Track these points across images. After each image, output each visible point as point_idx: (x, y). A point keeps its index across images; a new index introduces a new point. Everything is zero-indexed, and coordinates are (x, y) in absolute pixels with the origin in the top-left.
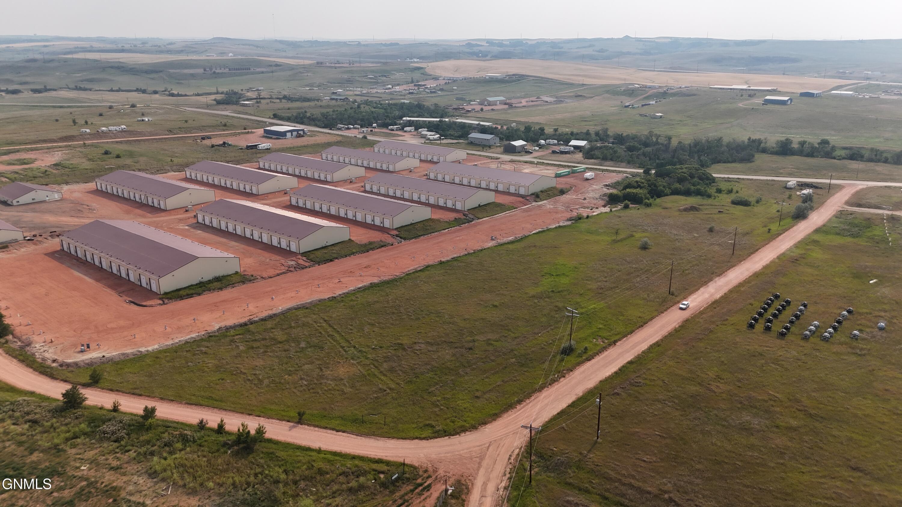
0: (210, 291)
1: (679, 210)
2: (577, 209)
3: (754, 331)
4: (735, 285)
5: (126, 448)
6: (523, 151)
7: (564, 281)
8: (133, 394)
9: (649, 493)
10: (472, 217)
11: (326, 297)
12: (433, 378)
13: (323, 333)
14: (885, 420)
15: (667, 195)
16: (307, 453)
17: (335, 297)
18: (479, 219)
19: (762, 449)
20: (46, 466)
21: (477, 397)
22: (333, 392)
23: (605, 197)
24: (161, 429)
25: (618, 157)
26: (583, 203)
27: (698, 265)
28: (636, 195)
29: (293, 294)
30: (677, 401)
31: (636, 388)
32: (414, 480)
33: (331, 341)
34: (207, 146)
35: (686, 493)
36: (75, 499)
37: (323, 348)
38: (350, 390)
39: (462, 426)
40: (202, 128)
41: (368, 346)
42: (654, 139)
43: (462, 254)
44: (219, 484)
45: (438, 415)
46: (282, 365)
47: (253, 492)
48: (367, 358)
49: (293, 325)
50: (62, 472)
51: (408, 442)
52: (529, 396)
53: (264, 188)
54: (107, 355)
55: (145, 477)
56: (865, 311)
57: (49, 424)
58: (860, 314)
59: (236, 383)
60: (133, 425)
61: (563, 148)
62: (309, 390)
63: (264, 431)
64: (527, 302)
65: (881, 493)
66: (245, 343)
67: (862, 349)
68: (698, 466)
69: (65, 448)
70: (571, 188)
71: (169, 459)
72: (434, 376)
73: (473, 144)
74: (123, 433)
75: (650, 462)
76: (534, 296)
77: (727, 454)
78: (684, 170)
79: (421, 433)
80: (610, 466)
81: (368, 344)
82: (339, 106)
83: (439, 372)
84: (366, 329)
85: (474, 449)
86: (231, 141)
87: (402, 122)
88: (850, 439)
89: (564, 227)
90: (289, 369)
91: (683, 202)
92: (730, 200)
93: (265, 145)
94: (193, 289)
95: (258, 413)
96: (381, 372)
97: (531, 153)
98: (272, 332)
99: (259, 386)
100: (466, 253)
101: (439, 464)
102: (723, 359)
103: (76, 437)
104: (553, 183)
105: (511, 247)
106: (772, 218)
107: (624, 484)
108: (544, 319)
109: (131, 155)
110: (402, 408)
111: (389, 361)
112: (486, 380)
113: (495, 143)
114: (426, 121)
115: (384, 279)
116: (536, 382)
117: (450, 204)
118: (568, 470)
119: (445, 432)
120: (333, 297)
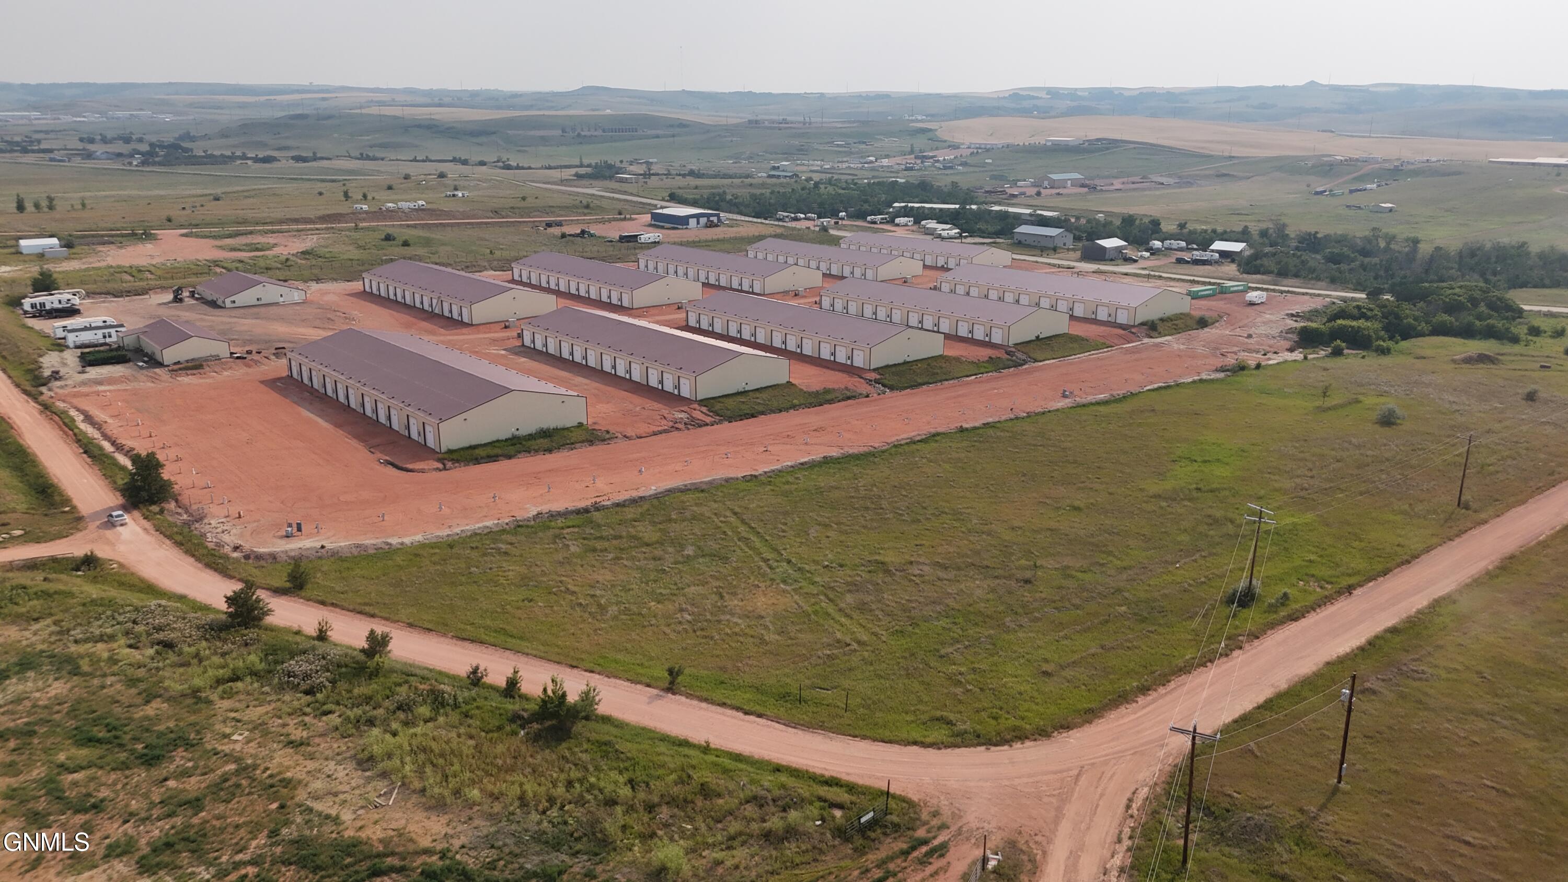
0: (529, 452)
1: (1454, 361)
2: (1235, 353)
5: (325, 708)
6: (1119, 257)
7: (1220, 471)
8: (360, 613)
10: (1024, 357)
11: (740, 475)
12: (949, 630)
13: (730, 533)
15: (1422, 335)
16: (681, 749)
17: (756, 476)
18: (1036, 361)
20: (168, 728)
21: (1046, 674)
22: (741, 639)
23: (1290, 335)
24: (395, 678)
25: (1312, 270)
26: (1247, 343)
27: (1514, 459)
28: (1358, 332)
29: (679, 467)
30: (1522, 718)
31: (1415, 684)
32: (909, 829)
33: (744, 547)
34: (554, 236)
36: (205, 796)
37: (727, 558)
38: (777, 637)
39: (1015, 728)
40: (548, 209)
41: (816, 562)
42: (1382, 244)
43: (1003, 418)
44: (491, 795)
45: (960, 702)
46: (647, 583)
47: (560, 820)
48: (814, 583)
49: (674, 517)
50: (195, 742)
51: (896, 748)
52: (1164, 680)
54: (329, 546)
55: (351, 765)
57: (192, 650)
59: (555, 608)
60: (346, 666)
61: (1198, 255)
62: (695, 631)
63: (597, 699)
64: (1144, 505)
66: (582, 541)
69: (211, 697)
70: (1221, 317)
71: (401, 734)
72: (951, 626)
73: (1021, 245)
74: (323, 678)
76: (1160, 496)
78: (1457, 290)
79: (926, 733)
80: (1382, 846)
81: (816, 558)
82: (781, 185)
83: (961, 620)
84: (813, 533)
85: (1045, 778)
86: (593, 229)
87: (891, 210)
89: (1212, 381)
90: (658, 591)
91: (1459, 349)
92: (1562, 349)
93: (649, 236)
94: (499, 447)
95: (588, 666)
96: (840, 610)
97: (1135, 261)
98: (634, 527)
99: (599, 617)
100: (1012, 416)
101: (966, 801)
103: (236, 678)
104: (1185, 306)
105: (1103, 409)
108: (1184, 538)
109: (427, 242)
110: (883, 681)
111: (857, 591)
112: (1065, 642)
113: (1065, 244)
114: (935, 209)
115: (851, 451)
116: (1176, 654)
117: (979, 335)
118: (1276, 845)
119: (978, 736)
120: (751, 475)
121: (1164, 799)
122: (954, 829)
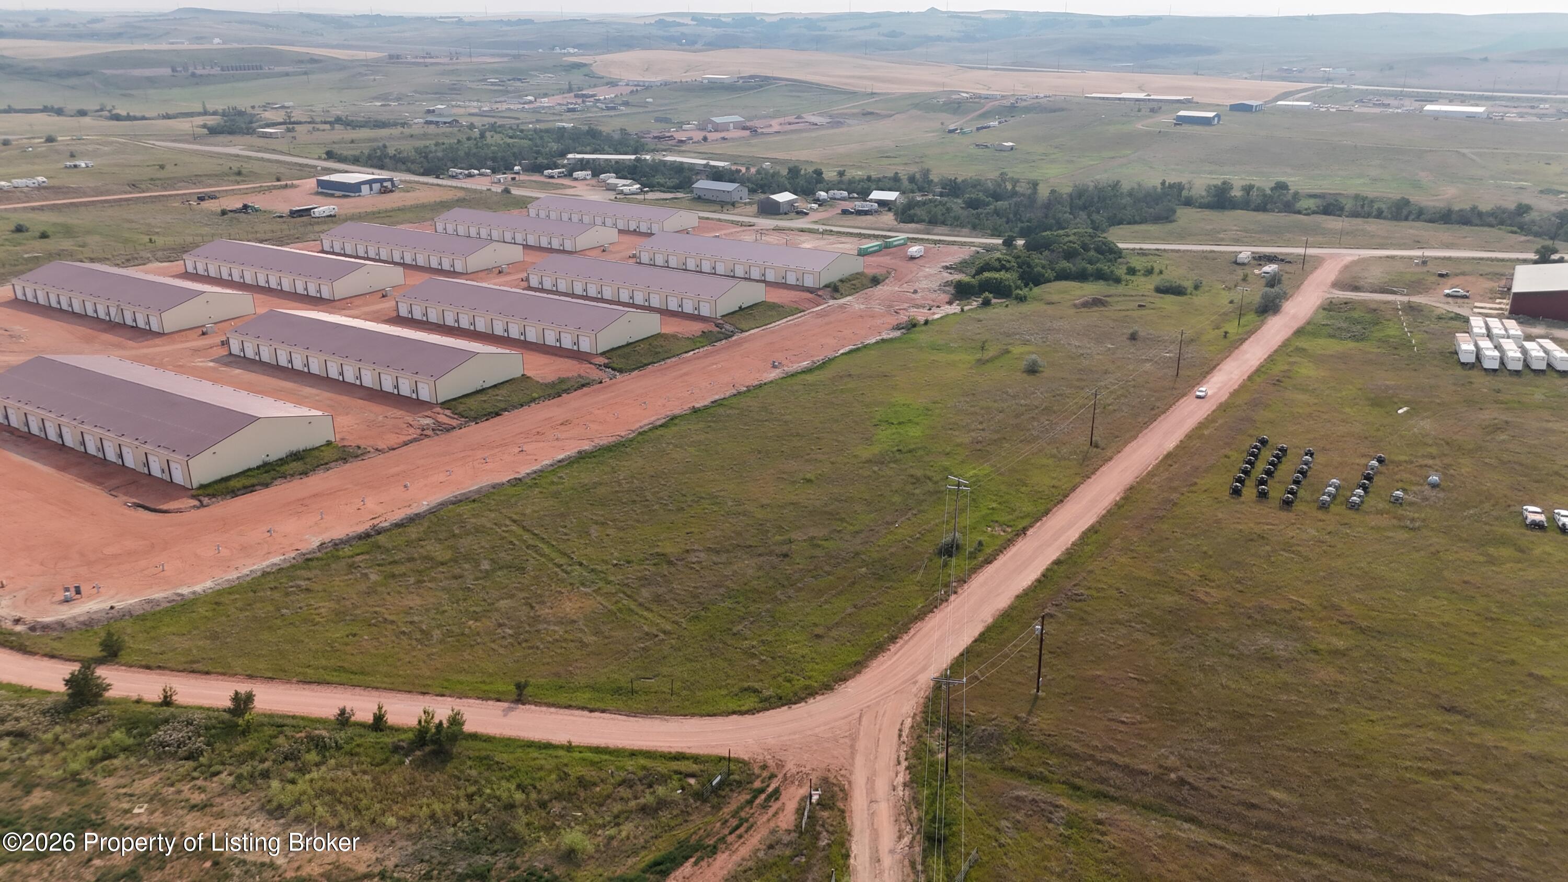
0: (285, 478)
1: (1075, 306)
2: (905, 309)
3: (1242, 499)
4: (1193, 426)
5: (213, 769)
6: (793, 210)
8: (193, 672)
9: (1144, 773)
10: (732, 329)
11: (505, 479)
12: (734, 609)
13: (517, 543)
14: (1476, 630)
15: (1049, 281)
16: (551, 752)
17: (520, 479)
18: (742, 331)
19: (1301, 689)
20: (64, 814)
21: (818, 636)
22: (564, 645)
23: (947, 288)
24: (268, 731)
25: (956, 218)
26: (914, 299)
27: (1126, 397)
28: (1001, 282)
29: (442, 477)
30: (1148, 622)
31: (1078, 605)
32: (748, 783)
33: (535, 555)
34: (213, 213)
35: (1203, 768)
36: (138, 867)
37: (524, 569)
38: (594, 638)
39: (807, 688)
40: (195, 179)
41: (605, 562)
42: (1009, 187)
43: (728, 394)
44: (404, 818)
45: (759, 671)
46: (457, 602)
47: (471, 828)
48: (609, 583)
49: (457, 532)
50: (99, 821)
51: (719, 720)
52: (905, 628)
53: (343, 287)
54: (119, 605)
55: (262, 817)
56: (1403, 458)
57: (49, 736)
58: (1399, 464)
59: (381, 639)
60: (214, 728)
61: (859, 205)
62: (519, 644)
63: (464, 720)
64: (860, 471)
65: (1499, 744)
66: (377, 568)
67: (1413, 520)
68: (1210, 724)
69: (91, 777)
70: (889, 273)
71: (300, 781)
72: (735, 605)
73: (701, 200)
74: (200, 742)
75: (1133, 724)
76: (870, 461)
77: (1249, 701)
78: (1072, 238)
79: (739, 703)
80: (1071, 734)
81: (605, 558)
82: (445, 135)
83: (741, 599)
84: (594, 531)
85: (836, 724)
86: (257, 201)
87: (566, 161)
88: (1431, 664)
89: (891, 340)
90: (472, 609)
91: (1078, 293)
92: (1152, 287)
93: (324, 208)
94: (253, 476)
95: (439, 690)
97: (807, 214)
98: (422, 546)
99: (426, 643)
100: (735, 392)
101: (785, 753)
102: (1205, 548)
103: (107, 756)
104: (858, 265)
105: (809, 378)
106: (1225, 314)
107: (1101, 763)
108: (896, 499)
109: (68, 231)
110: (694, 664)
111: (649, 584)
112: (826, 606)
113: (741, 198)
114: (610, 160)
115: (601, 443)
116: (910, 604)
117: (688, 308)
118: (1004, 747)
119: (781, 698)
120: (515, 479)
121: (923, 725)
122: (780, 776)
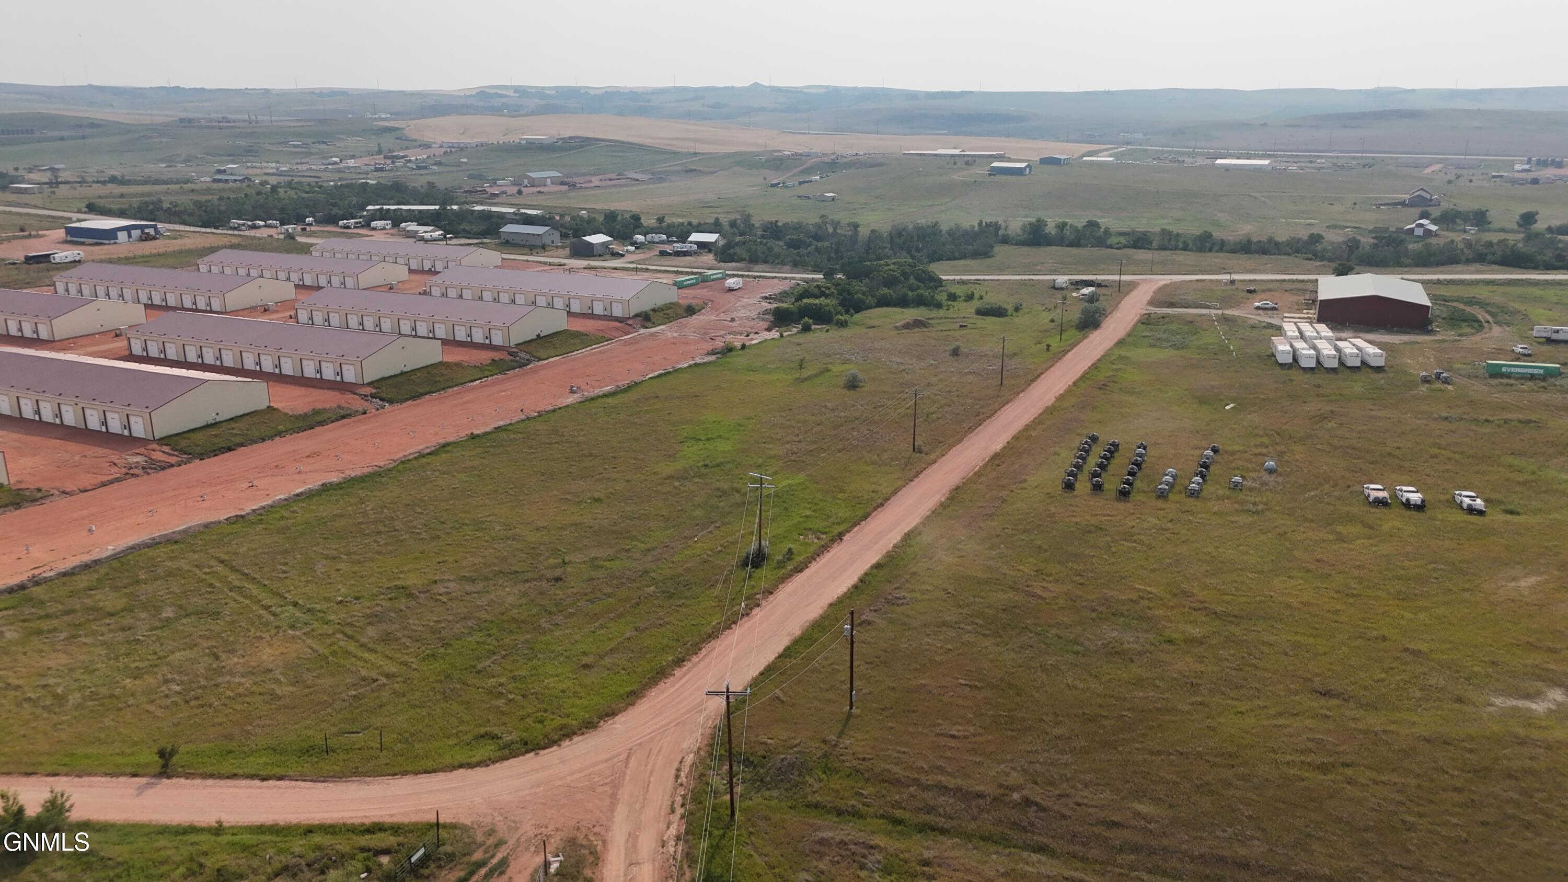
1: (897, 328)
2: (722, 336)
3: (1076, 493)
4: (1020, 428)
6: (605, 252)
7: (723, 447)
9: (980, 796)
10: (528, 357)
11: (222, 518)
12: (484, 643)
13: (218, 584)
14: (1339, 607)
15: (870, 307)
16: (186, 838)
17: (242, 517)
18: (540, 359)
19: (1157, 682)
21: (586, 666)
22: (248, 699)
23: (766, 316)
25: (777, 256)
26: (732, 327)
27: (949, 406)
28: (820, 308)
29: (141, 519)
30: (980, 622)
31: (899, 609)
32: (464, 855)
33: (238, 598)
35: (1052, 784)
37: (219, 614)
38: (291, 689)
39: (562, 727)
41: (327, 599)
42: (831, 230)
43: (514, 420)
45: (503, 713)
46: (116, 659)
48: (327, 623)
49: (142, 577)
51: (441, 776)
52: (696, 649)
53: (64, 326)
56: (1236, 448)
58: (1233, 453)
61: (678, 246)
62: (187, 702)
63: (67, 805)
64: (659, 487)
65: (1388, 728)
66: (20, 624)
67: (1255, 504)
68: (1057, 731)
70: (707, 304)
72: (485, 639)
73: (509, 244)
75: (966, 737)
76: (672, 477)
77: (1100, 701)
78: (892, 267)
79: (471, 753)
80: (889, 756)
81: (328, 595)
82: (230, 189)
83: (495, 631)
84: (320, 568)
85: (597, 768)
87: (365, 213)
88: (1296, 645)
89: (705, 364)
90: (133, 666)
91: (899, 317)
92: (973, 310)
93: (65, 255)
95: (50, 769)
96: (362, 646)
97: (623, 255)
98: (90, 596)
99: (57, 710)
100: (524, 417)
101: (521, 812)
102: (1039, 543)
104: (673, 296)
105: (609, 400)
106: (1046, 331)
107: (927, 788)
108: (698, 513)
110: (419, 711)
111: (379, 622)
112: (602, 632)
113: (553, 242)
114: (413, 210)
115: (353, 474)
116: (704, 622)
117: (478, 337)
118: (807, 778)
119: (526, 744)
120: (237, 516)
121: (708, 761)
122: (511, 842)
